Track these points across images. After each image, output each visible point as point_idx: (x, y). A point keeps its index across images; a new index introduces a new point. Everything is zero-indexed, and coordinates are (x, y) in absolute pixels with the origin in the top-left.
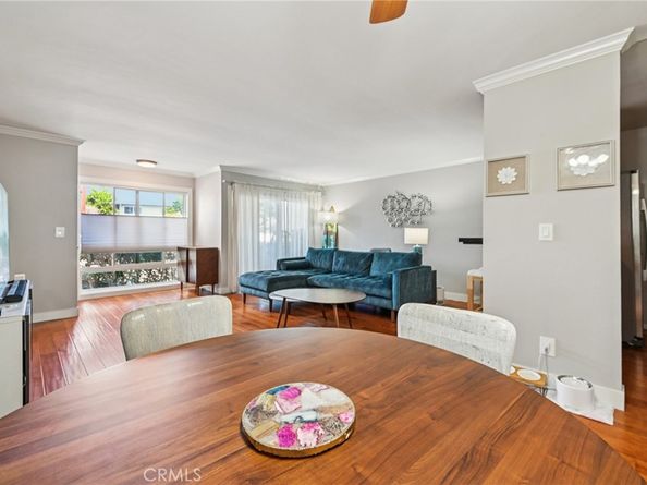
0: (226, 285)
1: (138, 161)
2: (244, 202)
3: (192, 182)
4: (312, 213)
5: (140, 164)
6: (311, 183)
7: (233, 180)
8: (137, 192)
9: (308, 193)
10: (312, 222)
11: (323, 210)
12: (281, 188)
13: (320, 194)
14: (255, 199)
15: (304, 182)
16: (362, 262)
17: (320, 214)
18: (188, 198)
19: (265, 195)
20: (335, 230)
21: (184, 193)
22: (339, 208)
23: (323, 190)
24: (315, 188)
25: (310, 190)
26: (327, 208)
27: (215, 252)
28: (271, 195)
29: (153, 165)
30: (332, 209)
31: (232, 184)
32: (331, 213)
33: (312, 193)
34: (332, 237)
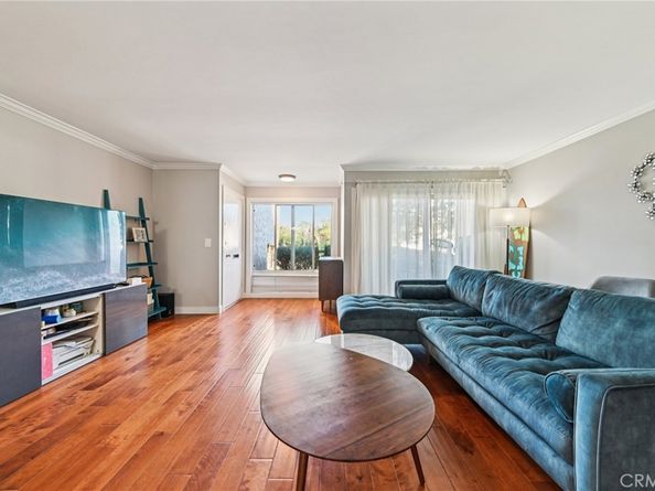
1: (280, 176)
2: (370, 204)
3: (337, 191)
5: (283, 179)
7: (356, 180)
8: (293, 206)
9: (474, 183)
14: (385, 200)
15: (470, 167)
16: (536, 307)
17: (498, 213)
19: (399, 193)
20: (525, 238)
23: (506, 176)
24: (492, 174)
25: (479, 179)
26: (514, 202)
28: (408, 193)
29: (291, 179)
30: (522, 203)
31: (355, 185)
33: (484, 182)
34: (522, 249)
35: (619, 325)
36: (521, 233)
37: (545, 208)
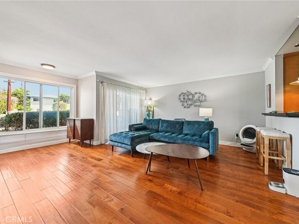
0: (98, 140)
1: (42, 64)
2: (109, 93)
3: (76, 82)
4: (141, 100)
5: (44, 67)
6: (141, 86)
7: (103, 80)
8: (41, 85)
9: (139, 91)
10: (141, 106)
11: (146, 99)
12: (127, 87)
13: (145, 91)
14: (115, 92)
16: (177, 126)
17: (145, 101)
18: (74, 90)
19: (120, 90)
20: (152, 109)
21: (71, 88)
22: (155, 98)
23: (146, 90)
24: (142, 89)
25: (140, 89)
26: (148, 98)
27: (92, 121)
28: (123, 90)
30: (151, 99)
31: (102, 83)
32: (151, 101)
33: (142, 91)
34: (151, 113)
35: (196, 126)
36: (151, 108)
37: (157, 101)
